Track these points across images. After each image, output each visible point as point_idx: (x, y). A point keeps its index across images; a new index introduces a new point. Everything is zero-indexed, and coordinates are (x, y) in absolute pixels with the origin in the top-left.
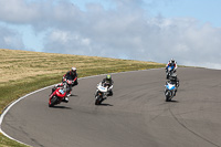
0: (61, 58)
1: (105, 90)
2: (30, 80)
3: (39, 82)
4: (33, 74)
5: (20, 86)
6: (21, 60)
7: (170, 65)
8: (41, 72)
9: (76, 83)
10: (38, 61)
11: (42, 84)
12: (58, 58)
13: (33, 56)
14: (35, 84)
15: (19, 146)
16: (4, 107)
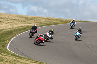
0: (34, 18)
1: (50, 36)
2: (21, 28)
3: (25, 28)
4: (22, 25)
5: (17, 30)
6: (17, 19)
8: (26, 24)
9: (36, 32)
10: (24, 19)
12: (33, 18)
13: (22, 17)
14: (23, 29)
15: (16, 56)
16: (10, 39)
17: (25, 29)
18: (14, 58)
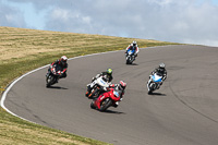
0: (63, 36)
2: (32, 58)
5: (23, 63)
6: (23, 38)
7: (131, 48)
8: (43, 50)
11: (44, 62)
12: (59, 36)
15: (22, 122)
16: (7, 84)
17: (41, 60)
18: (16, 127)
